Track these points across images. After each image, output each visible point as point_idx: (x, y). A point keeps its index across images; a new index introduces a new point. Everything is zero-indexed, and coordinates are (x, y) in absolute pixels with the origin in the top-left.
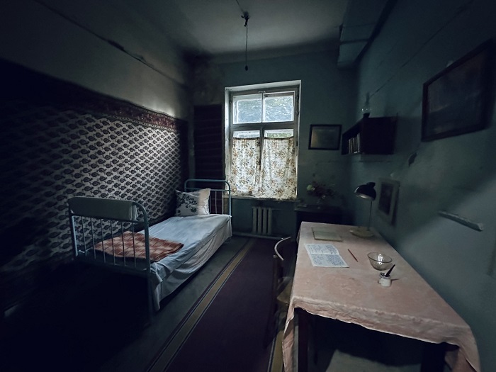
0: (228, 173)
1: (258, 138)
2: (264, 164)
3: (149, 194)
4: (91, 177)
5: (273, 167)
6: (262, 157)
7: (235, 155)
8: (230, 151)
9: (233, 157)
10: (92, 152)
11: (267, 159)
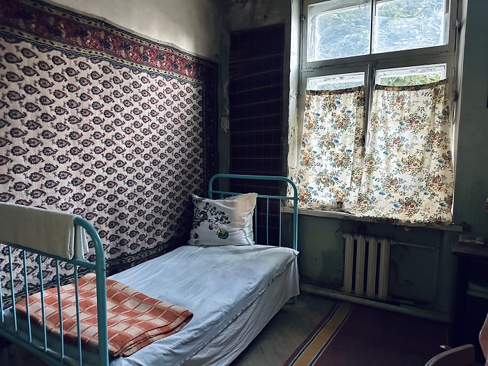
0: (294, 162)
1: (359, 89)
2: (373, 143)
3: (140, 201)
4: (27, 164)
5: (394, 150)
6: (370, 128)
7: (310, 127)
8: (299, 119)
9: (305, 130)
10: (30, 116)
11: (380, 134)
